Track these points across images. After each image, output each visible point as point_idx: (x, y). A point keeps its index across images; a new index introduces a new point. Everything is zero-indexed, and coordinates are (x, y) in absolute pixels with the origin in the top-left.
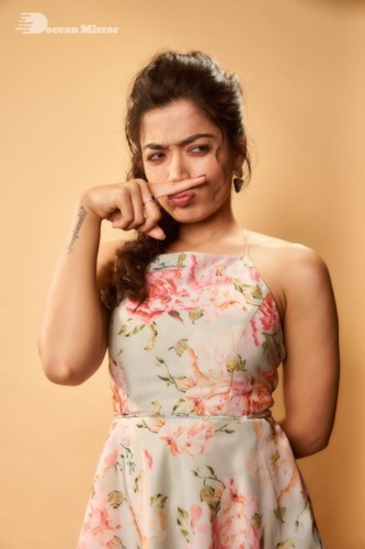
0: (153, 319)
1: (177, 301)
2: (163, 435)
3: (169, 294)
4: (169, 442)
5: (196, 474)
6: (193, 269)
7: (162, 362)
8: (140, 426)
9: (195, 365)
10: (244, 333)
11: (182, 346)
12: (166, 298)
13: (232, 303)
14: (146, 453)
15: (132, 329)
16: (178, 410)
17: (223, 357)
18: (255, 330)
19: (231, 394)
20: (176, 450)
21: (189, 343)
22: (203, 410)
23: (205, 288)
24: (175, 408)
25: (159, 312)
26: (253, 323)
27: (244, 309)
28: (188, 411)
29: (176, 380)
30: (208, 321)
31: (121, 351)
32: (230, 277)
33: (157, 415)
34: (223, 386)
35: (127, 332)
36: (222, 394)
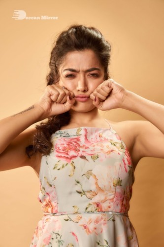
0: (72, 160)
1: (83, 151)
2: (81, 224)
3: (78, 148)
4: (85, 227)
5: (99, 244)
6: (86, 136)
7: (78, 182)
8: (67, 220)
9: (96, 183)
10: (121, 166)
11: (89, 174)
12: (76, 150)
13: (112, 151)
14: (73, 233)
15: (61, 166)
16: (88, 210)
17: (111, 178)
18: (125, 164)
19: (115, 199)
20: (89, 232)
21: (93, 172)
22: (101, 208)
23: (95, 144)
24: (86, 209)
25: (75, 157)
26: (124, 161)
27: (119, 154)
28: (94, 210)
29: (86, 193)
30: (101, 160)
31: (55, 178)
32: (106, 138)
33: (77, 213)
34: (111, 195)
35: (58, 168)
36: (110, 199)
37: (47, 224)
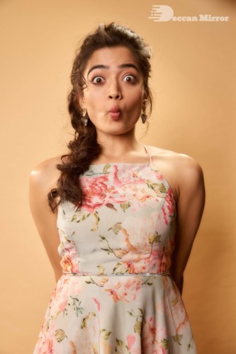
0: (95, 210)
1: (110, 197)
2: (107, 288)
3: (104, 192)
4: (112, 293)
5: (131, 314)
6: (116, 174)
7: (104, 238)
8: (89, 283)
9: (127, 240)
10: (159, 217)
11: (117, 228)
12: (102, 195)
13: (148, 197)
14: (95, 300)
15: (81, 217)
16: (117, 271)
17: (146, 233)
19: (151, 259)
20: (117, 298)
21: (123, 225)
22: (134, 270)
23: (127, 186)
24: (114, 270)
25: (99, 205)
26: (163, 210)
27: (157, 200)
28: (124, 271)
29: (114, 251)
30: (134, 210)
31: (74, 233)
32: (143, 178)
33: (102, 274)
34: (146, 254)
35: (78, 219)
36: (145, 259)
37: (65, 286)
